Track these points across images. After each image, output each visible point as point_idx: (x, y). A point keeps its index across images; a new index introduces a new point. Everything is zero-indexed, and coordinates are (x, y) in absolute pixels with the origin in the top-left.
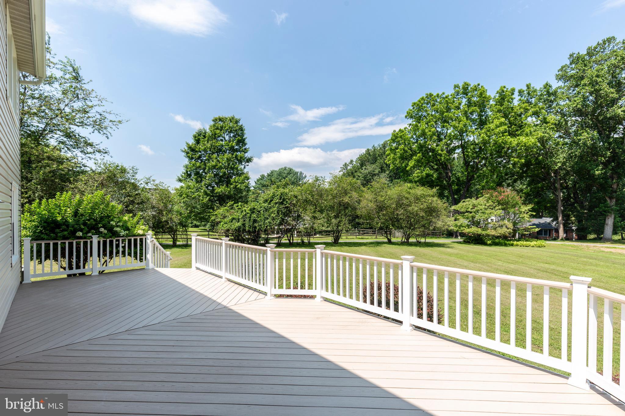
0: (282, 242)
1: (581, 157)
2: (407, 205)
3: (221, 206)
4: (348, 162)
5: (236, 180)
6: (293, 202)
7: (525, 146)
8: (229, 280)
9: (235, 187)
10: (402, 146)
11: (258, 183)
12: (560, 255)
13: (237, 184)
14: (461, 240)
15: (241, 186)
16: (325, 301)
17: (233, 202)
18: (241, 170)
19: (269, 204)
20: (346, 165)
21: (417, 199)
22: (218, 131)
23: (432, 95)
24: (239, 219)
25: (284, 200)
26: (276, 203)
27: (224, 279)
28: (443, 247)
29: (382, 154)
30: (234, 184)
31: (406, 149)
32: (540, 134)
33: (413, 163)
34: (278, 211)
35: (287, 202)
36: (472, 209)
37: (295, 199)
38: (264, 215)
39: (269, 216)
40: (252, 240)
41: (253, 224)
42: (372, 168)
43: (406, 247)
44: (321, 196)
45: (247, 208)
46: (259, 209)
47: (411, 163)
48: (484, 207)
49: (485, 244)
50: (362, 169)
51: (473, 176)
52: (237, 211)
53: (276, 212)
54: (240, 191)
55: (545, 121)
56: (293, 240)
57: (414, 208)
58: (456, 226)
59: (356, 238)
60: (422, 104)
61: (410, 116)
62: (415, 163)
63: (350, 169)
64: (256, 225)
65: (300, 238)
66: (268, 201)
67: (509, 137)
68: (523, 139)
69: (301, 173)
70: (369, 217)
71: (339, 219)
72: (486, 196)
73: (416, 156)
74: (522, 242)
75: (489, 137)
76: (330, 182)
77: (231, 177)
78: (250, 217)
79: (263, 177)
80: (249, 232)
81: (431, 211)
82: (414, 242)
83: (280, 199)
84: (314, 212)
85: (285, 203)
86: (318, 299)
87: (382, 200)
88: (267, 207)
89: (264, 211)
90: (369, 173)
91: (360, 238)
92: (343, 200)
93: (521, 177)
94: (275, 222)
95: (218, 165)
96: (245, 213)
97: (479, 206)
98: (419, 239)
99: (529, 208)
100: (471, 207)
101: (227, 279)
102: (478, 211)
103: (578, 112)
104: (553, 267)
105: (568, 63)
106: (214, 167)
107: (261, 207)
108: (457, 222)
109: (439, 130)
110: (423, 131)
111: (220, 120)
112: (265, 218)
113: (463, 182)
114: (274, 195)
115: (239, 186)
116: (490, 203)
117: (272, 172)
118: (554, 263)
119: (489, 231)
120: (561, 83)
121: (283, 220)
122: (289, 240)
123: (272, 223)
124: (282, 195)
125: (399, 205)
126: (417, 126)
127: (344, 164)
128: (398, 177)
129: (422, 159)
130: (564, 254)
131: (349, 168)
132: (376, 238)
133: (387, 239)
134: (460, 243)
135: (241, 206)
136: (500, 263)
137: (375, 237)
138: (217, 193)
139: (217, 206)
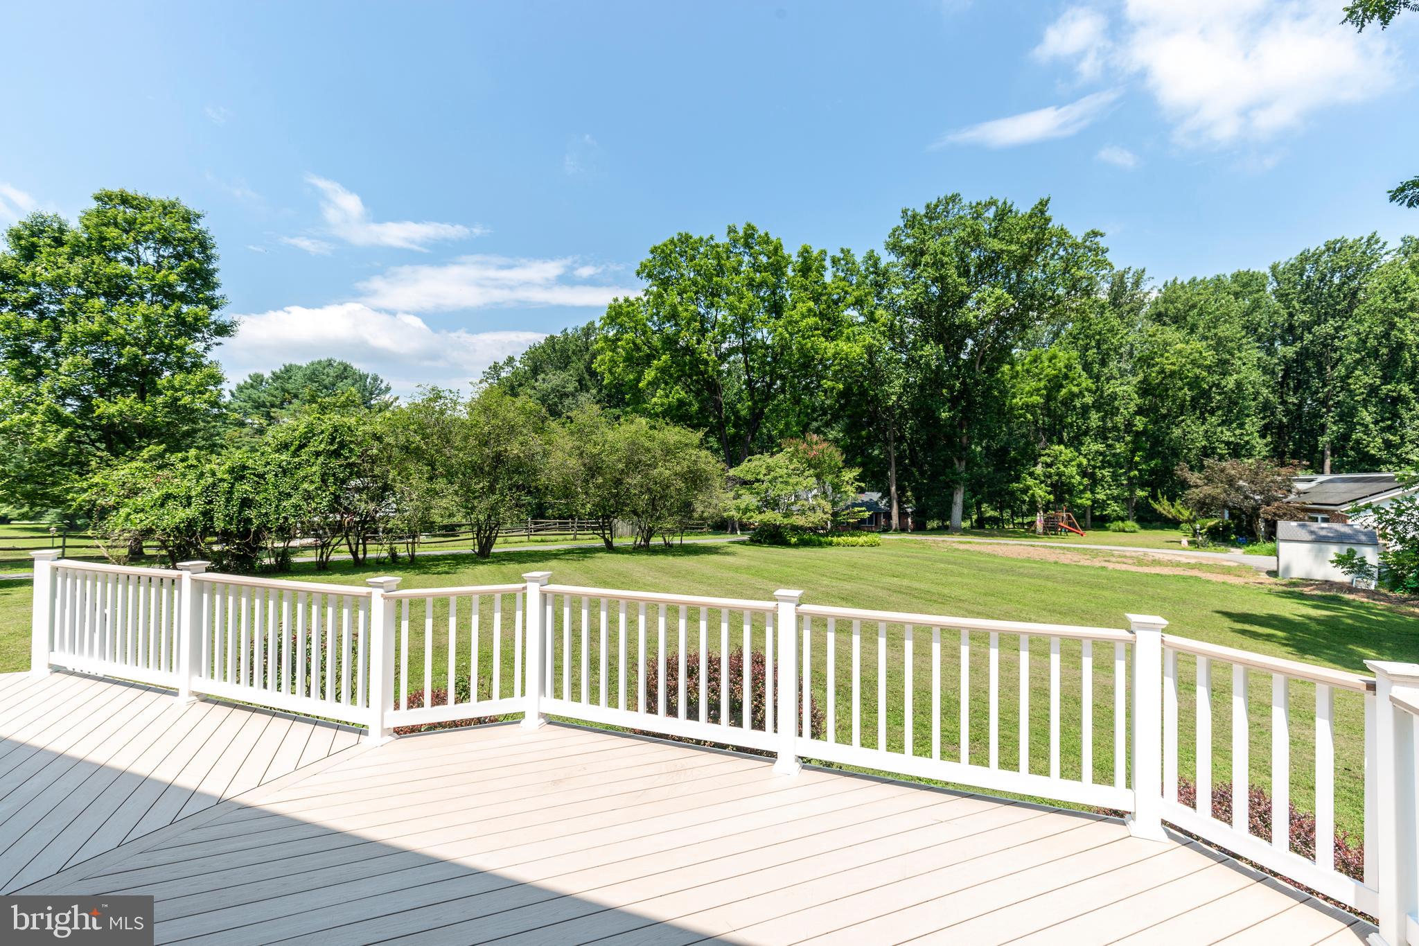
0: (331, 558)
1: (922, 387)
2: (648, 465)
3: (117, 456)
4: (501, 361)
5: (176, 383)
6: (369, 452)
7: (846, 359)
8: (206, 699)
9: (173, 404)
10: (629, 336)
11: (243, 396)
12: (907, 560)
13: (179, 394)
14: (746, 537)
15: (193, 401)
16: (550, 723)
17: (163, 446)
18: (197, 356)
19: (296, 454)
20: (496, 368)
21: (669, 452)
22: (112, 232)
23: (691, 238)
24: (189, 498)
25: (342, 445)
26: (318, 454)
27: (184, 698)
28: (717, 553)
29: (580, 351)
30: (169, 393)
31: (638, 341)
32: (869, 340)
33: (653, 374)
34: (325, 474)
35: (351, 451)
36: (765, 475)
37: (376, 443)
38: (276, 487)
39: (296, 488)
40: (236, 557)
41: (240, 513)
42: (559, 380)
43: (645, 557)
44: (446, 439)
45: (219, 466)
46: (261, 470)
47: (650, 375)
48: (785, 471)
49: (786, 544)
50: (536, 380)
51: (762, 412)
52: (184, 475)
53: (317, 479)
54: (189, 414)
55: (872, 318)
56: (365, 553)
57: (662, 471)
58: (738, 509)
59: (529, 541)
60: (671, 252)
61: (646, 271)
62: (656, 375)
63: (506, 378)
64: (251, 513)
65: (387, 547)
66: (293, 448)
67: (823, 339)
68: (843, 346)
69: (375, 379)
70: (567, 492)
71: (495, 497)
72: (789, 450)
73: (660, 360)
74: (845, 538)
75: (791, 334)
76: (470, 406)
77: (158, 374)
78: (230, 492)
79: (257, 380)
80: (225, 536)
81: (696, 480)
82: (659, 545)
83: (331, 444)
84: (430, 479)
85: (345, 452)
86: (532, 722)
87: (595, 451)
88: (289, 463)
89: (276, 475)
90: (553, 390)
91: (537, 541)
92: (506, 451)
93: (836, 418)
94: (314, 505)
95: (112, 333)
96: (210, 480)
97: (778, 469)
98: (669, 539)
99: (855, 474)
100: (764, 471)
101: (198, 695)
102: (776, 478)
103: (918, 310)
104: (906, 582)
105: (902, 225)
106: (95, 338)
107: (268, 463)
108: (739, 501)
109: (702, 311)
110: (674, 307)
111: (125, 201)
112: (280, 493)
113: (747, 422)
114: (311, 431)
115: (187, 399)
116: (795, 464)
117: (288, 370)
118: (904, 576)
119: (794, 518)
120: (893, 258)
121: (337, 498)
122: (355, 554)
123: (305, 507)
124: (336, 431)
125: (633, 465)
126: (661, 296)
127: (492, 364)
128: (614, 402)
129: (671, 367)
130: (912, 557)
131: (503, 375)
132: (575, 539)
133: (603, 540)
134: (743, 543)
135: (198, 458)
136: (826, 581)
137: (572, 536)
138: (100, 417)
139: (101, 458)
